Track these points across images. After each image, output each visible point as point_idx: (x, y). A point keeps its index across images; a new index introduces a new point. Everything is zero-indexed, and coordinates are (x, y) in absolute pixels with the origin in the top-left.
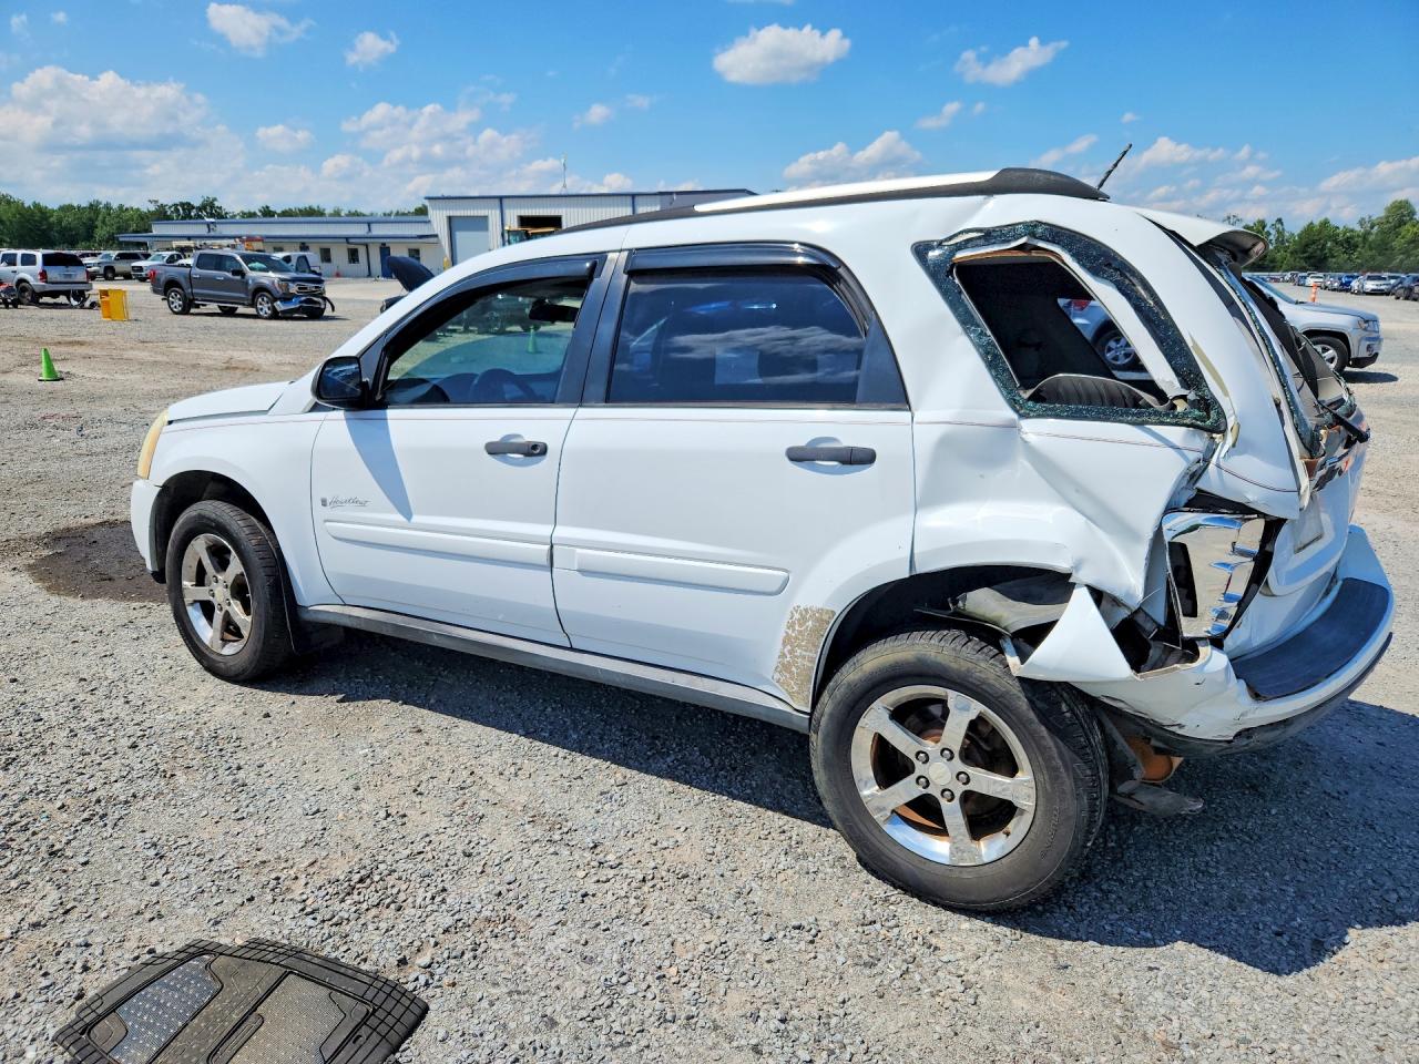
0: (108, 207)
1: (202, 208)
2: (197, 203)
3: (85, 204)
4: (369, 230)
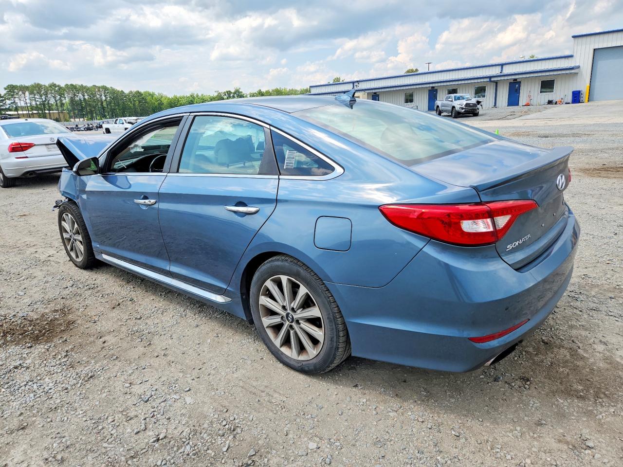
0: (197, 96)
1: (235, 93)
2: (233, 91)
3: (188, 95)
4: (502, 70)
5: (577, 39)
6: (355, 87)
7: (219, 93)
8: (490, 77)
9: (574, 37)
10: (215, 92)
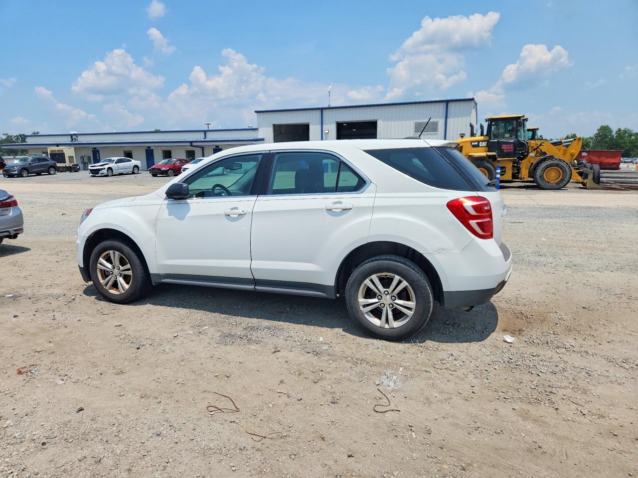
4: (205, 136)
5: (259, 113)
6: (74, 140)
7: (9, 136)
8: (191, 142)
9: (256, 112)
10: (3, 134)
